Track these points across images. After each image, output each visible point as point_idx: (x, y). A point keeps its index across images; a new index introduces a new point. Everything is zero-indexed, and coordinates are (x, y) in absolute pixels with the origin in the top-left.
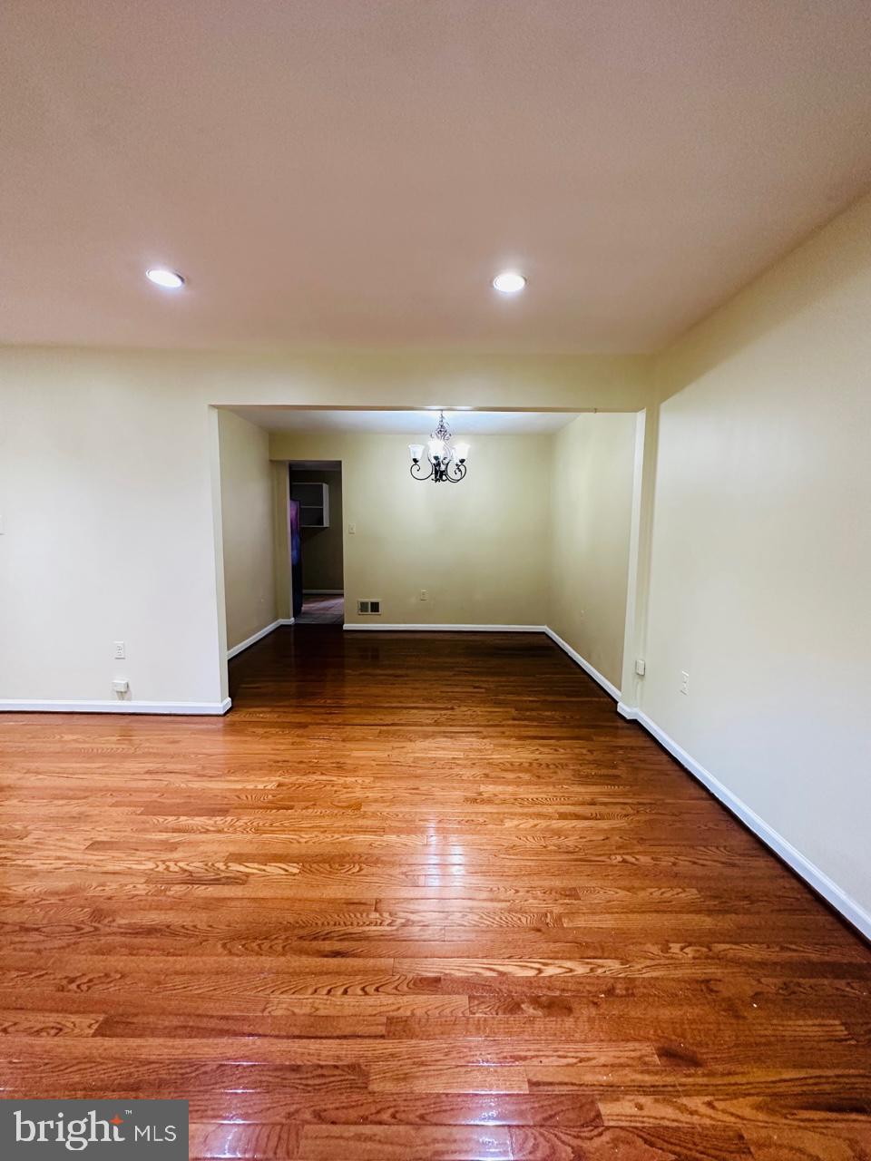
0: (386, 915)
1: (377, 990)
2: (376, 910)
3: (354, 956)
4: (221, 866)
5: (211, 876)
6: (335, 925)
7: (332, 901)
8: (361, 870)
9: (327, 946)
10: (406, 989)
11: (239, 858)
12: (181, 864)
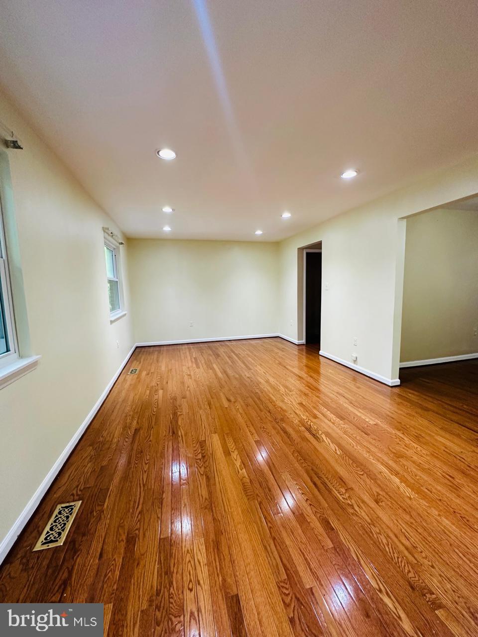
0: (347, 495)
1: (310, 505)
2: (346, 490)
3: (319, 491)
4: (320, 432)
5: (314, 432)
6: (326, 478)
7: (337, 472)
8: (362, 475)
9: (316, 479)
10: (319, 515)
11: (328, 435)
12: (312, 424)
